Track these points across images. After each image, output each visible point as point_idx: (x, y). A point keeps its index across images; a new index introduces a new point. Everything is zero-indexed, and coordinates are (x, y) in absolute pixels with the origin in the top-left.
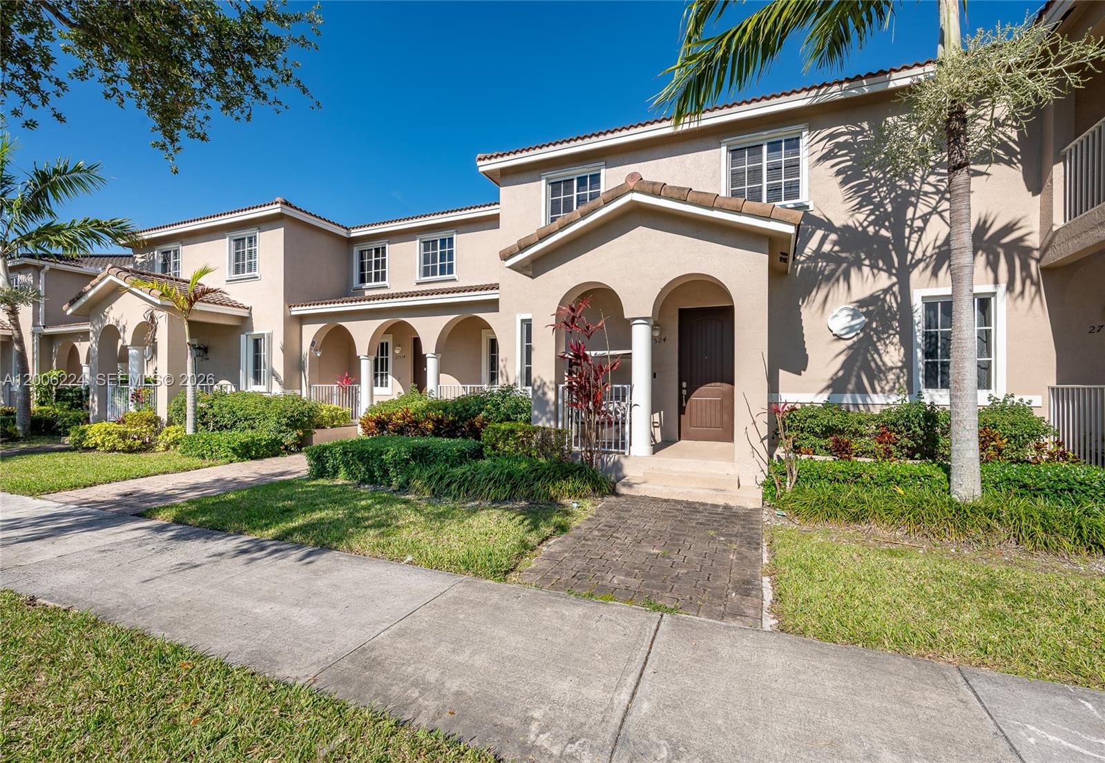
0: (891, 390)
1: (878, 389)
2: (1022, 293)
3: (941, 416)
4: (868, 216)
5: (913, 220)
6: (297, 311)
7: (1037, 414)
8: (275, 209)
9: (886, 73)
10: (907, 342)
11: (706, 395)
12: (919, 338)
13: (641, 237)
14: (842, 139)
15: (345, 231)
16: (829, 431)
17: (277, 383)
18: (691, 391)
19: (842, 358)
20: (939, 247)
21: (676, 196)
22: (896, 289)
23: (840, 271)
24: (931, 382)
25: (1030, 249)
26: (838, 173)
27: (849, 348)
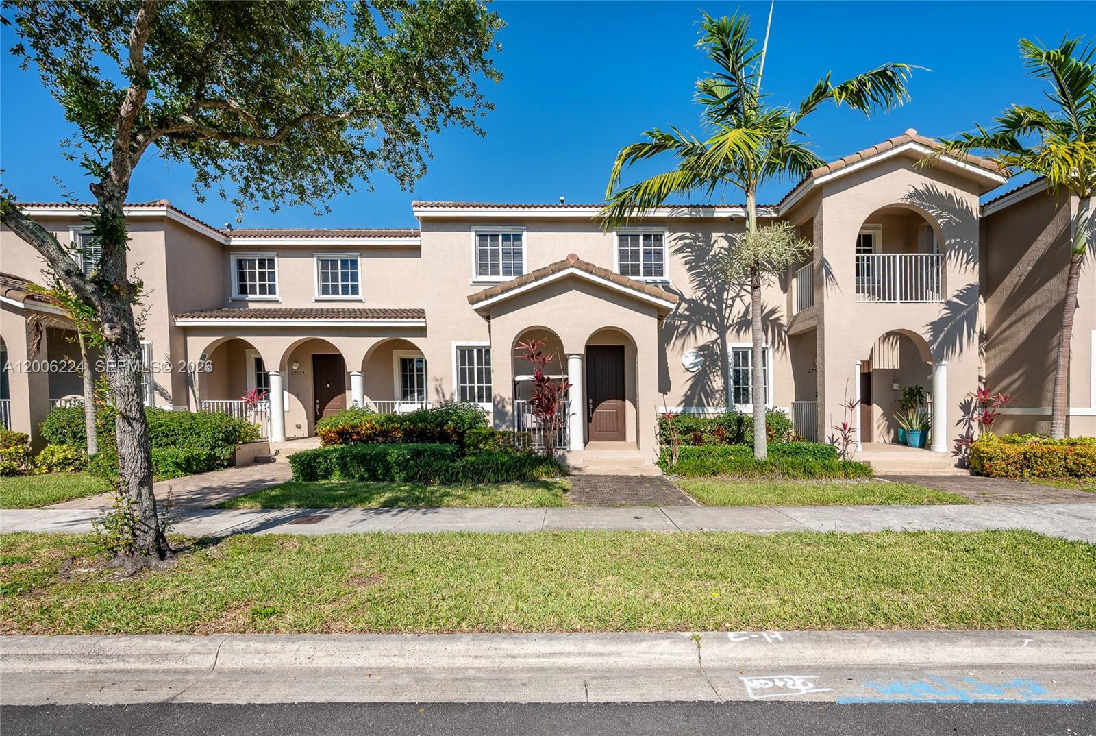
0: (717, 405)
1: (711, 404)
2: (778, 348)
3: (745, 419)
4: (703, 293)
5: (727, 299)
6: (181, 322)
7: (787, 417)
8: (161, 212)
9: (712, 207)
10: (725, 375)
11: (606, 408)
12: (732, 373)
13: (574, 296)
14: (688, 241)
15: (224, 237)
16: (688, 430)
17: (162, 398)
18: (595, 405)
19: (690, 383)
20: (740, 318)
21: (603, 275)
22: (719, 341)
23: (691, 327)
24: (737, 401)
25: (782, 325)
26: (686, 263)
27: (694, 376)
